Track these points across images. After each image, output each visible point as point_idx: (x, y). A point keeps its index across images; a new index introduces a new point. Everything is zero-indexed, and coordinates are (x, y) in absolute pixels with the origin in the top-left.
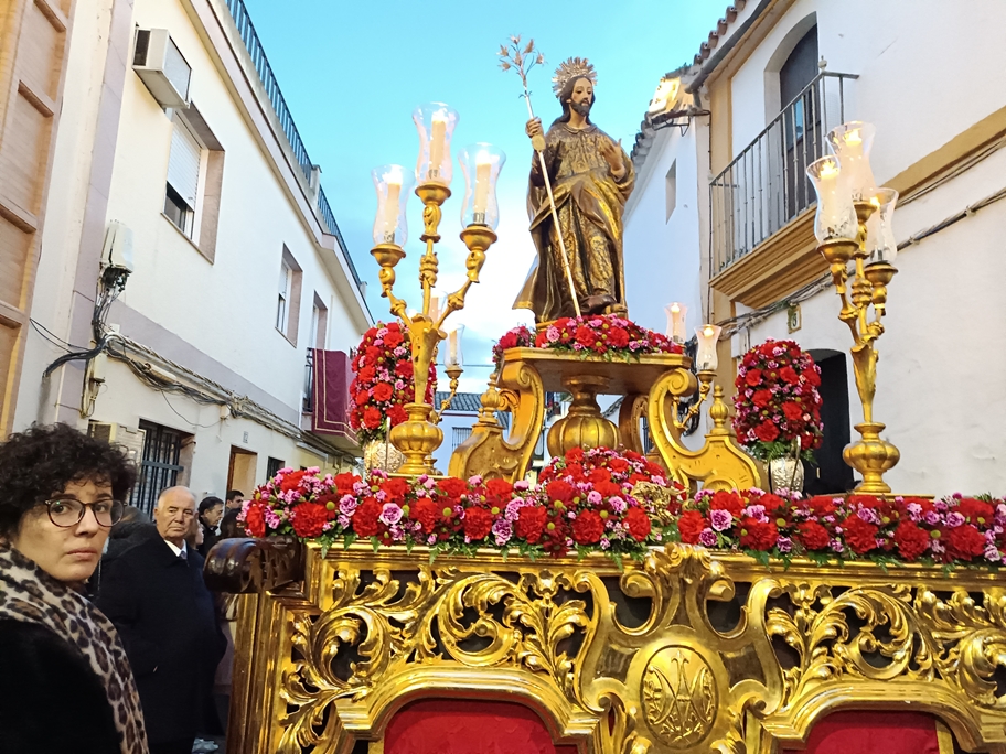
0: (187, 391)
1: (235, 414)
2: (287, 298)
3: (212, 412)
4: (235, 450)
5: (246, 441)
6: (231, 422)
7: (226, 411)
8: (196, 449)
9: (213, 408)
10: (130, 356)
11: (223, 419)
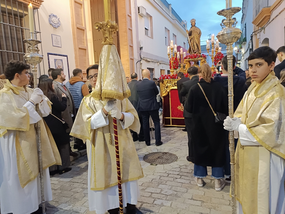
0: (152, 62)
1: (160, 64)
2: (167, 37)
3: (156, 64)
4: (161, 70)
5: (163, 68)
6: (160, 65)
7: (159, 63)
8: (155, 71)
9: (157, 63)
10: (145, 59)
11: (158, 65)
